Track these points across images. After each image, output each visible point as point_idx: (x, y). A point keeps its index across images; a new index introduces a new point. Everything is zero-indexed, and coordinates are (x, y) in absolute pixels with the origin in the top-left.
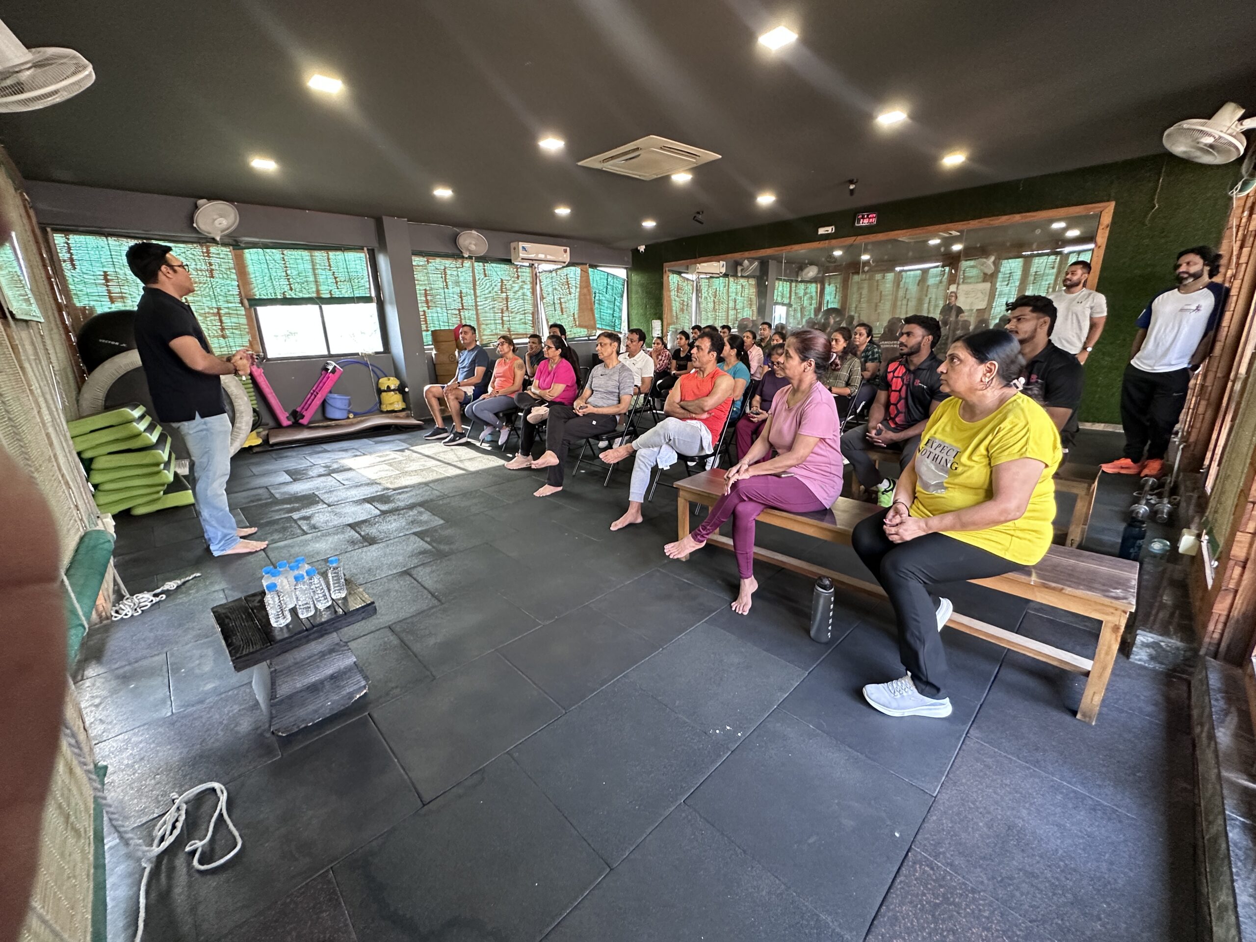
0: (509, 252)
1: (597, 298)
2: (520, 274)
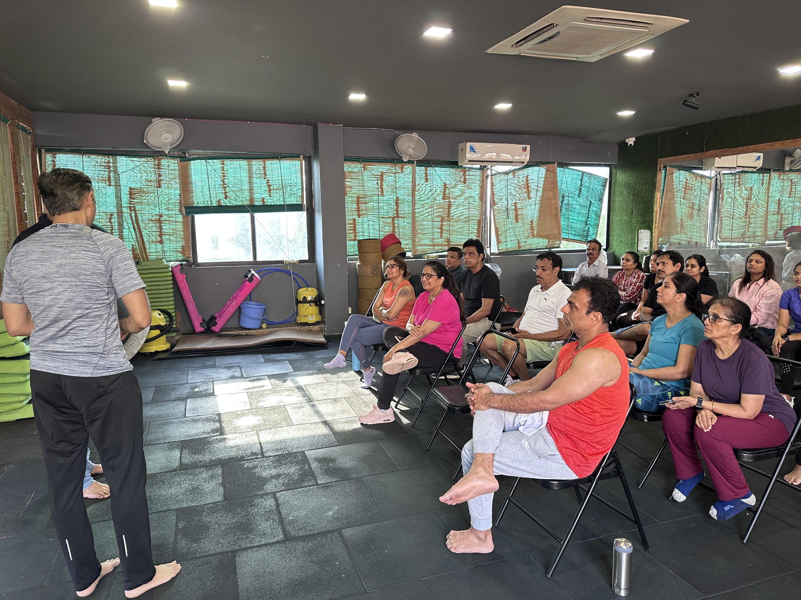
0: (455, 154)
1: (565, 202)
2: (467, 177)
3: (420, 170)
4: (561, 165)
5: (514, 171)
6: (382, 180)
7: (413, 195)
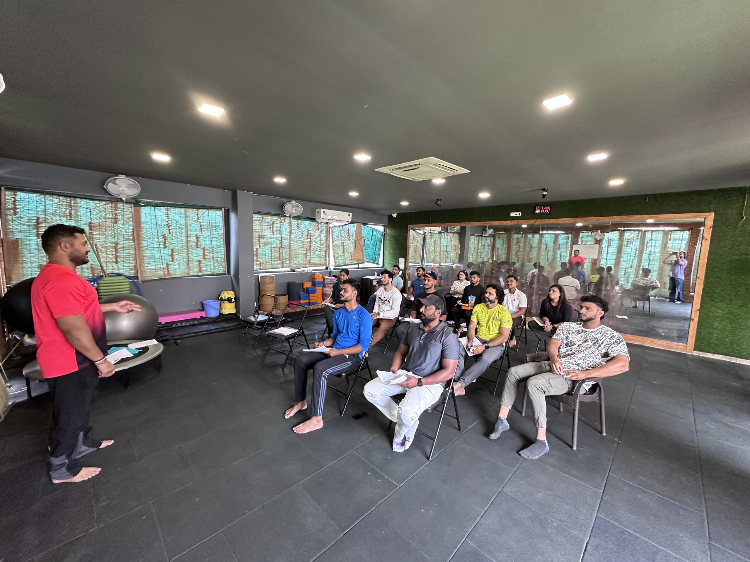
0: (314, 214)
1: (365, 243)
2: (320, 227)
3: (294, 222)
4: (363, 224)
5: (342, 226)
6: (273, 226)
7: (290, 236)
